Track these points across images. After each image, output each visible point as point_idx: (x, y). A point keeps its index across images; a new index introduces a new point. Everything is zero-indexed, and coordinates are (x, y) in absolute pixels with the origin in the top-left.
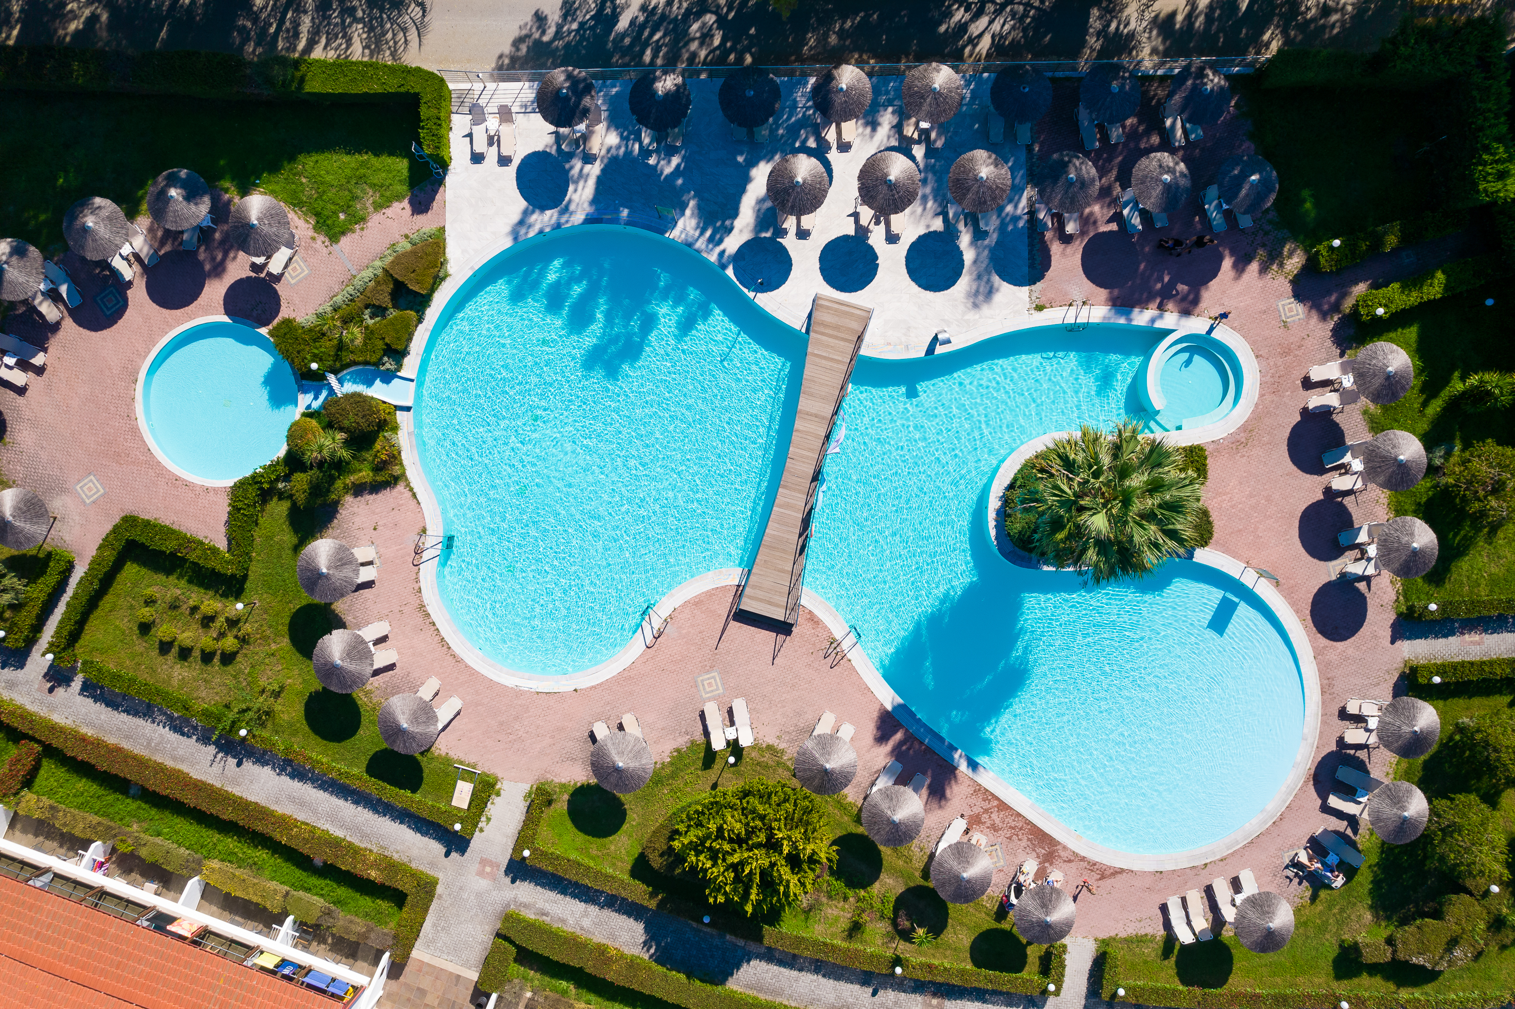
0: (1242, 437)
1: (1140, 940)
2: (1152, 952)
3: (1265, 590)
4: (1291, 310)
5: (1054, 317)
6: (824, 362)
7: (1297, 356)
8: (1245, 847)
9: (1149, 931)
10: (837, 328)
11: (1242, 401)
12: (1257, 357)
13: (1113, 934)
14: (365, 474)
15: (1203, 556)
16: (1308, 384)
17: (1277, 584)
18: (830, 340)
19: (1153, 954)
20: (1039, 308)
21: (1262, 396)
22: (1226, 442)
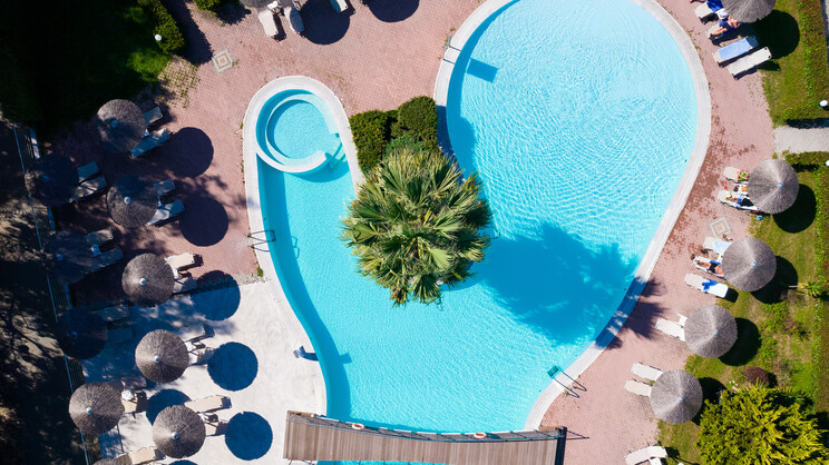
0: (335, 82)
1: (768, 90)
2: (777, 79)
3: (460, 40)
4: (223, 61)
5: (266, 260)
6: (338, 446)
7: (260, 49)
8: (676, 18)
9: (759, 84)
10: (308, 440)
11: (305, 88)
12: (266, 82)
13: (768, 114)
15: (441, 100)
16: (281, 36)
17: (453, 30)
18: (319, 443)
19: (779, 77)
20: (260, 273)
21: (298, 73)
22: (343, 95)
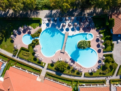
0: (93, 40)
4: (96, 32)
6: (66, 36)
9: (88, 72)
12: (94, 35)
13: (85, 72)
14: (37, 44)
17: (95, 50)
20: (80, 32)
